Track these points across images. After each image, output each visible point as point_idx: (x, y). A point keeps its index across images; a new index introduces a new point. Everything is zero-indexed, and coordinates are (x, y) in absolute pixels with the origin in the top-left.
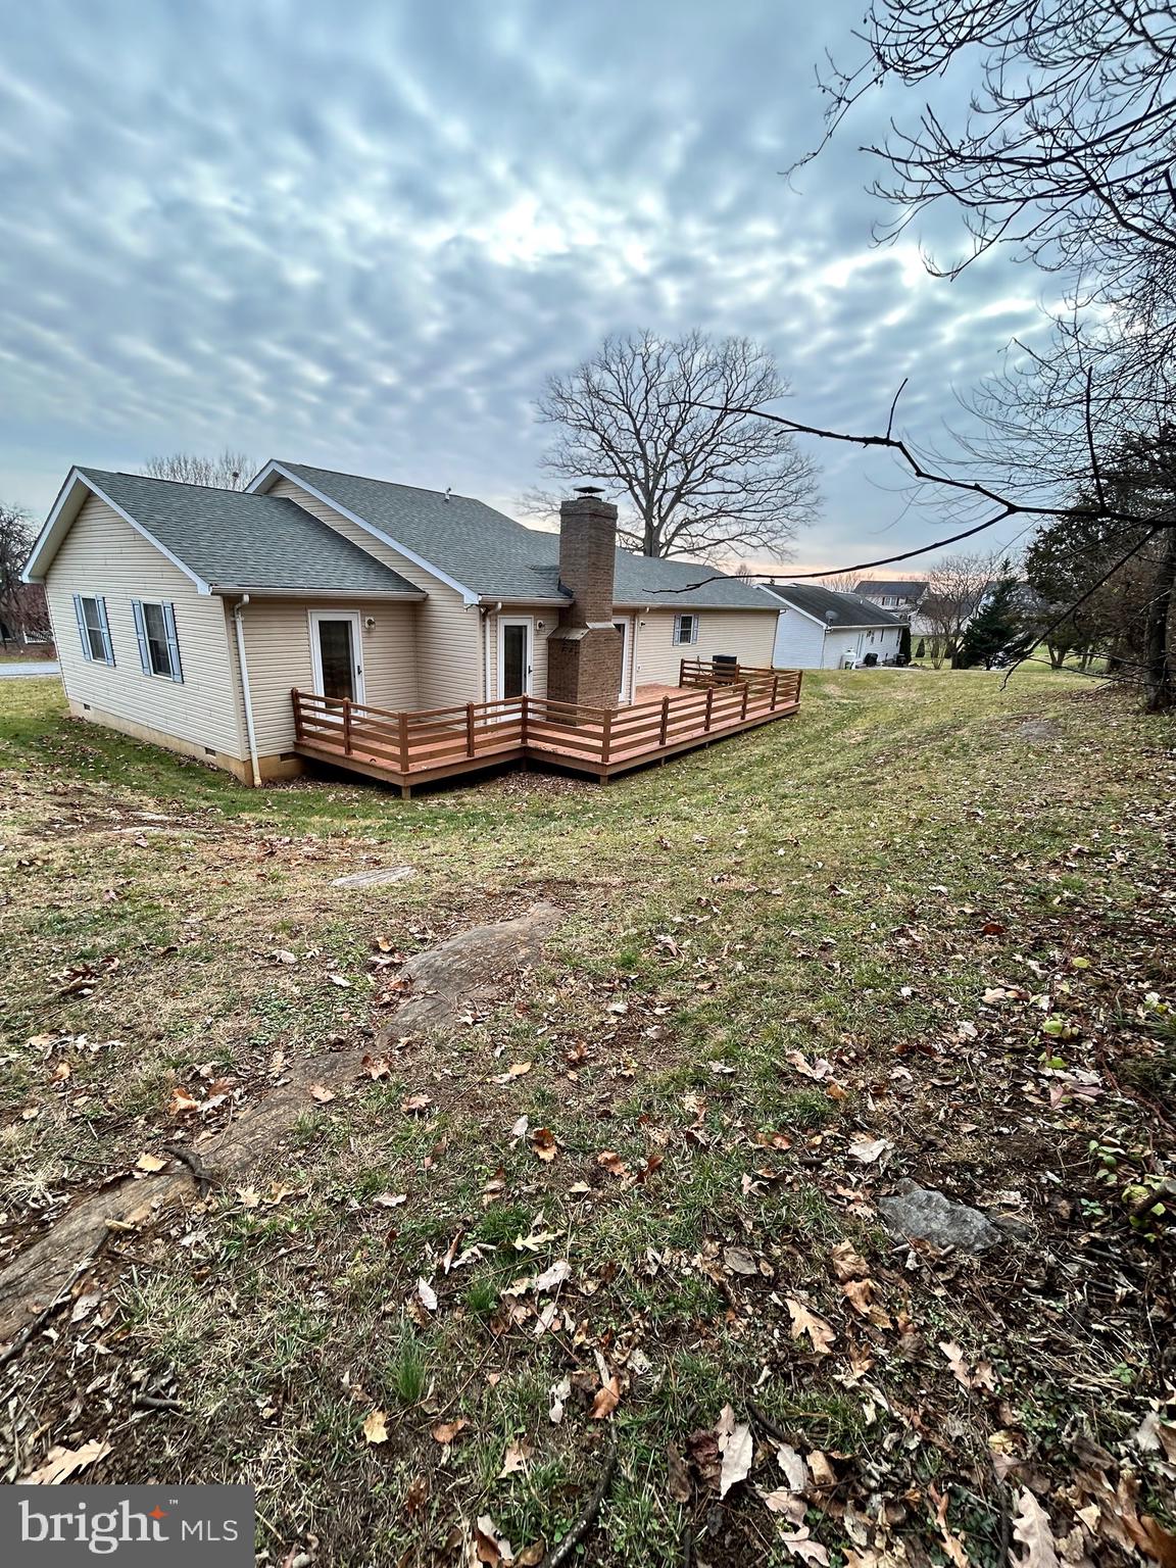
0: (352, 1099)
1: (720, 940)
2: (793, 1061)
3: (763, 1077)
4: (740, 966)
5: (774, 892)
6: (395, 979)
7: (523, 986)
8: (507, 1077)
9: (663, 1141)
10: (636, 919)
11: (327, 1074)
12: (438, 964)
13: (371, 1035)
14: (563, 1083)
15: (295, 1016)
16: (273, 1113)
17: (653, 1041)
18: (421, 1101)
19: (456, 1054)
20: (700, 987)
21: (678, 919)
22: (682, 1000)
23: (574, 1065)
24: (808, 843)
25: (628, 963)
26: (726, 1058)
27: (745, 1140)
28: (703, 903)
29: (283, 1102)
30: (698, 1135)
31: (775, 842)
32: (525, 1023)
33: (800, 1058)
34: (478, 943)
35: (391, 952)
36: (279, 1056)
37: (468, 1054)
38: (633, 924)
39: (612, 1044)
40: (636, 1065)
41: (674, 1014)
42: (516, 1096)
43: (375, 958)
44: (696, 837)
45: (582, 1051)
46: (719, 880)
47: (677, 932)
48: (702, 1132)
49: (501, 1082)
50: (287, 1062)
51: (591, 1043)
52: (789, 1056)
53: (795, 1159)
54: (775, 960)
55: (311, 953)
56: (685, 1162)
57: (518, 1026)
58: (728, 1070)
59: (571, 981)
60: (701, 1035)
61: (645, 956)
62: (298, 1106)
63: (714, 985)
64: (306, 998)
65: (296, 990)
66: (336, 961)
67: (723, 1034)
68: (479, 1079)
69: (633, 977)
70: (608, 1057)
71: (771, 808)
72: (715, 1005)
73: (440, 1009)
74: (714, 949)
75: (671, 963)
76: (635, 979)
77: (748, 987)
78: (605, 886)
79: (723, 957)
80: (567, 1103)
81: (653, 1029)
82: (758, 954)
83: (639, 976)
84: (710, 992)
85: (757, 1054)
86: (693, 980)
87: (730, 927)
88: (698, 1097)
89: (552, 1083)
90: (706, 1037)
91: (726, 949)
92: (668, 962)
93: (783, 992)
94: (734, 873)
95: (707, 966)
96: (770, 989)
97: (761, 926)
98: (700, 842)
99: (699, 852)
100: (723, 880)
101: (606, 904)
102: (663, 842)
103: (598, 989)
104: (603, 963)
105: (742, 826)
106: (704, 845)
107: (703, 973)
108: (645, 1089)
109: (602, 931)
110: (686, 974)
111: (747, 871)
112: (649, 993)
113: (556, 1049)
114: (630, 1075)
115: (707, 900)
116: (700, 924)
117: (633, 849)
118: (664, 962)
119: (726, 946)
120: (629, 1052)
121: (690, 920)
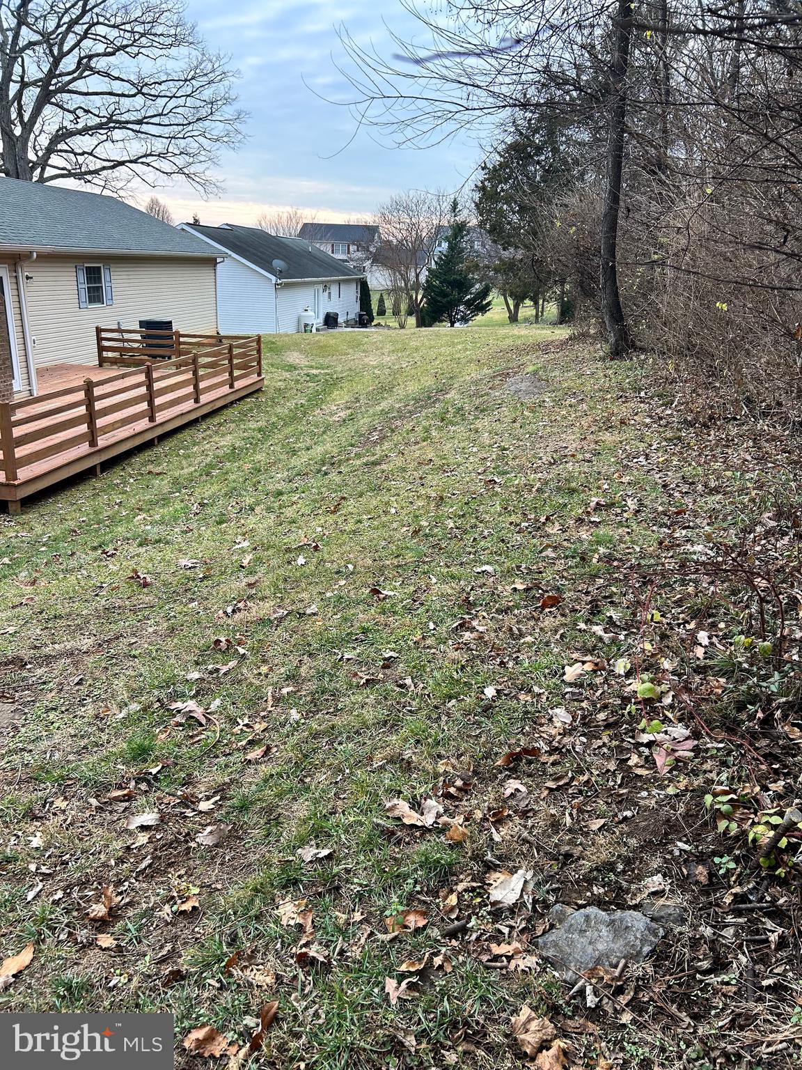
1: (259, 688)
2: (397, 813)
3: (368, 846)
4: (295, 715)
5: (309, 611)
9: (270, 980)
10: (133, 690)
14: (93, 955)
17: (209, 849)
20: (251, 756)
21: (195, 675)
22: (232, 781)
23: (102, 925)
24: (328, 544)
25: (141, 754)
26: (317, 837)
27: (372, 934)
28: (223, 645)
30: (313, 951)
31: (288, 550)
33: (403, 807)
38: (132, 698)
39: (149, 875)
40: (197, 891)
41: (229, 803)
44: (184, 562)
45: (110, 899)
46: (234, 611)
47: (198, 693)
48: (315, 947)
51: (119, 883)
52: (391, 809)
53: (435, 933)
54: (335, 694)
56: (307, 995)
58: (325, 852)
59: (60, 803)
60: (274, 819)
61: (163, 736)
63: (269, 749)
67: (301, 809)
69: (154, 771)
70: (152, 894)
71: (269, 509)
72: (279, 775)
74: (254, 703)
75: (203, 736)
76: (159, 772)
77: (314, 738)
78: (72, 654)
79: (269, 709)
80: (111, 984)
81: (206, 833)
82: (313, 694)
83: (163, 767)
84: (266, 759)
85: (352, 819)
86: (238, 750)
87: (266, 667)
88: (296, 903)
89: (76, 964)
90: (281, 819)
91: (270, 698)
92: (197, 735)
93: (357, 733)
94: (250, 597)
95: (252, 727)
96: (341, 733)
97: (305, 657)
98: (190, 568)
99: (193, 580)
100: (240, 610)
101: (81, 679)
102: (139, 577)
103: (106, 802)
104: (103, 764)
105: (240, 537)
106: (197, 570)
107: (250, 738)
108: (221, 919)
109: (86, 720)
110: (227, 745)
111: (267, 593)
112: (183, 785)
113: (68, 912)
114: (194, 908)
115: (226, 640)
116: (225, 674)
117: (97, 595)
118: (192, 737)
119: (269, 694)
120: (180, 877)
121: (211, 673)
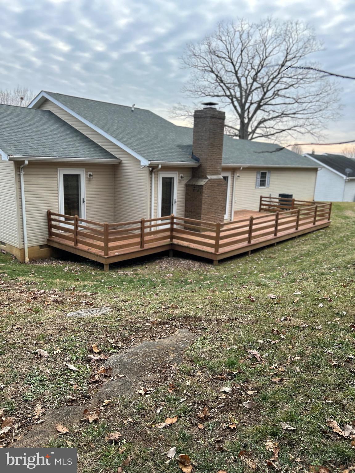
0: (78, 433)
1: (285, 354)
2: (331, 425)
3: (312, 433)
4: (297, 369)
5: (317, 328)
6: (102, 368)
7: (172, 375)
8: (163, 425)
9: (254, 467)
10: (236, 340)
11: (65, 418)
12: (125, 360)
13: (89, 398)
14: (196, 429)
15: (48, 385)
16: (35, 438)
17: (246, 409)
18: (117, 435)
19: (135, 410)
20: (274, 380)
21: (261, 341)
22: (263, 387)
23: (201, 420)
24: (337, 300)
25: (232, 365)
26: (291, 421)
27: (302, 469)
28: (275, 332)
29: (41, 432)
30: (275, 465)
31: (317, 299)
32: (174, 396)
33: (335, 424)
34: (147, 349)
35: (99, 353)
36: (39, 407)
37: (142, 411)
38: (234, 343)
39: (223, 410)
40: (237, 423)
41: (259, 395)
42: (169, 436)
43: (91, 356)
44: (271, 295)
45: (206, 413)
46: (284, 320)
47: (260, 349)
48: (276, 463)
49: (161, 427)
50: (43, 410)
51: (211, 408)
52: (328, 422)
54: (318, 366)
55: (56, 352)
57: (170, 397)
58: (292, 428)
59: (199, 373)
60: (275, 407)
61: (242, 361)
62: (48, 435)
63: (282, 380)
64: (54, 376)
65: (48, 371)
66: (70, 356)
67: (288, 407)
68: (148, 424)
70: (221, 417)
71: (314, 280)
72: (283, 391)
73: (126, 386)
74: (282, 359)
75: (257, 366)
76: (236, 374)
77: (303, 381)
78: (218, 321)
79: (287, 364)
80: (198, 442)
81: (247, 403)
82: (308, 363)
83: (238, 372)
84: (280, 383)
85: (309, 420)
86: (270, 376)
87: (291, 346)
88: (274, 443)
89: (189, 429)
90: (278, 408)
91: (289, 359)
92: (255, 365)
93: (323, 385)
94: (293, 316)
95: (278, 368)
96: (316, 383)
97: (310, 347)
98: (272, 298)
99: (272, 304)
100: (287, 320)
101: (219, 331)
102: (251, 297)
103: (215, 379)
104: (217, 364)
105: (297, 290)
106: (275, 300)
107: (276, 372)
108: (243, 437)
109: (216, 346)
110: (266, 372)
111: (301, 315)
112: (244, 382)
113: (191, 411)
114: (234, 428)
115: (277, 331)
116: (273, 344)
117: (234, 301)
118: (253, 365)
119: (289, 357)
120: (233, 415)
121: (268, 342)
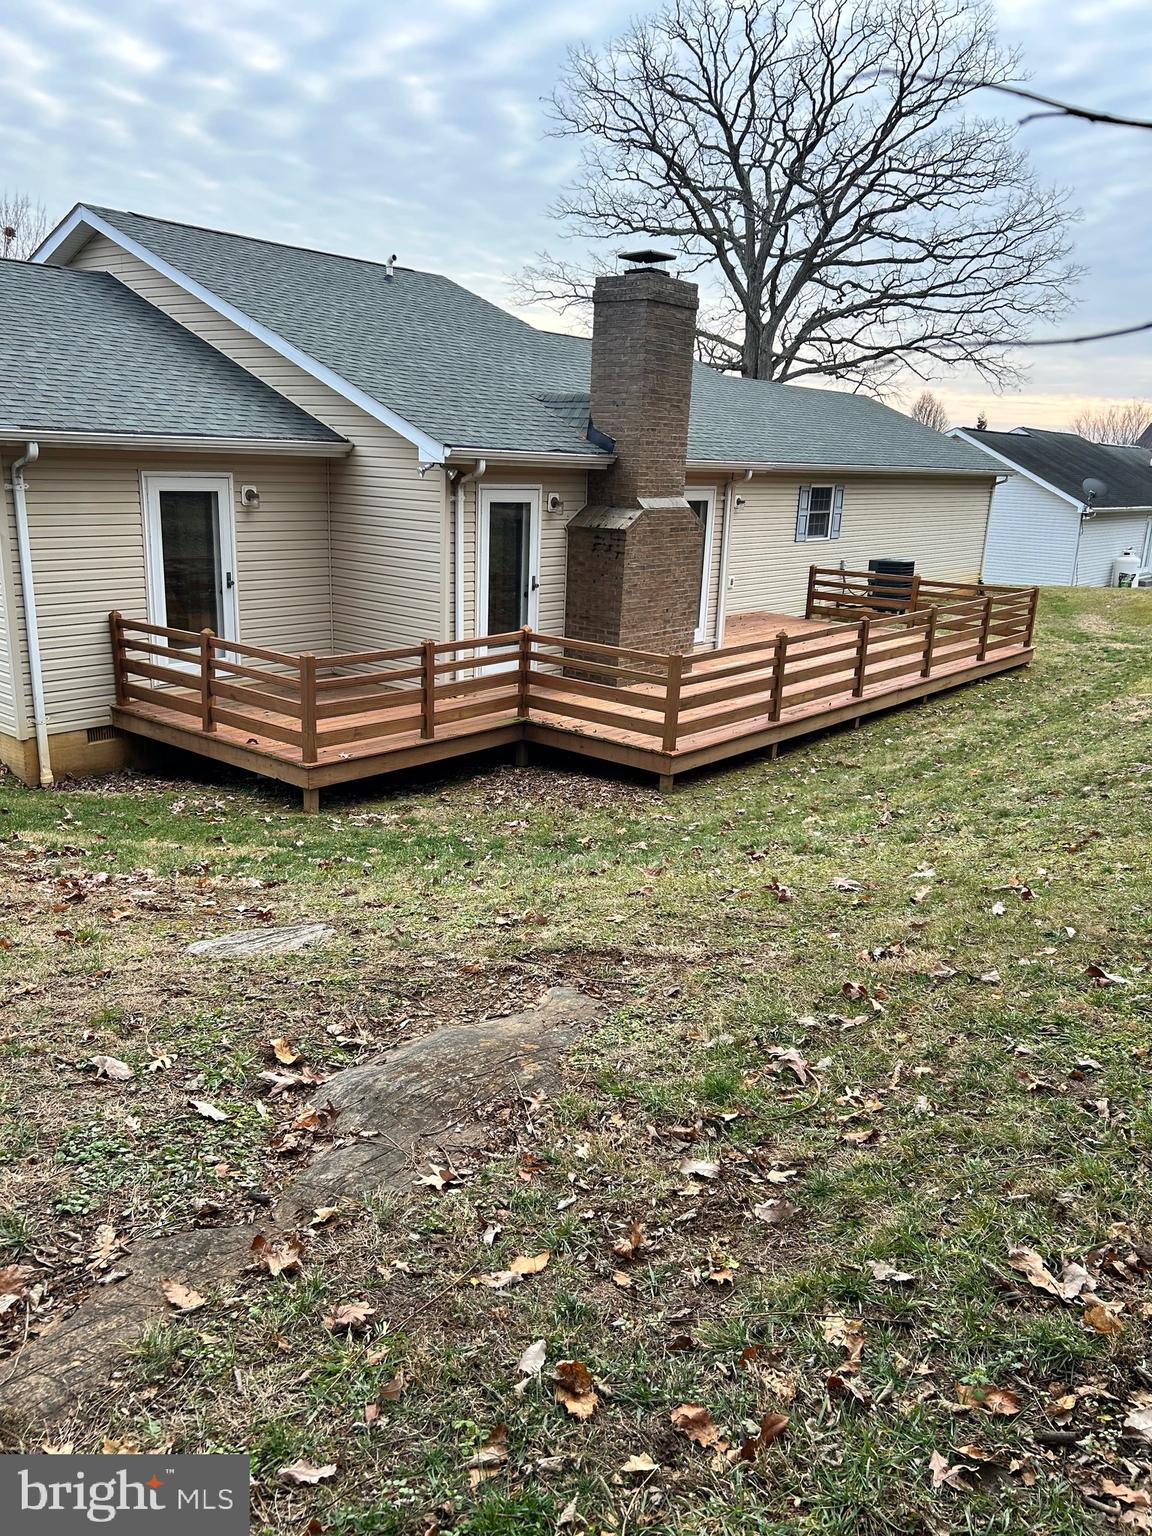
0: (235, 1307)
1: (885, 1058)
2: (1023, 1266)
3: (966, 1291)
4: (922, 1103)
5: (985, 978)
6: (306, 1111)
7: (530, 1128)
8: (505, 1277)
9: (788, 1392)
10: (732, 1019)
11: (192, 1265)
12: (379, 1085)
13: (266, 1202)
14: (607, 1289)
15: (134, 1167)
16: (100, 1327)
17: (764, 1226)
18: (358, 1311)
19: (415, 1237)
20: (849, 1136)
21: (809, 1020)
22: (817, 1159)
23: (625, 1261)
24: (1048, 893)
25: (718, 1093)
26: (899, 1256)
27: (934, 1396)
28: (855, 992)
29: (116, 1309)
30: (850, 1384)
31: (986, 892)
32: (537, 1189)
33: (1034, 1261)
34: (451, 1053)
35: (296, 1066)
36: (106, 1233)
37: (438, 1238)
38: (727, 1028)
39: (691, 1229)
40: (736, 1265)
41: (804, 1182)
42: (524, 1309)
43: (269, 1075)
44: (839, 881)
45: (639, 1240)
46: (883, 955)
47: (806, 1044)
48: (854, 1381)
49: (497, 1285)
50: (122, 1242)
51: (654, 1226)
52: (1014, 1258)
53: (1027, 1432)
55: (158, 1063)
56: (827, 1429)
57: (524, 1194)
58: (903, 1277)
59: (617, 1120)
60: (852, 1216)
61: (750, 1082)
62: (141, 1317)
63: (875, 1136)
64: (151, 1137)
65: (134, 1123)
66: (201, 1077)
67: (893, 1217)
68: (457, 1277)
69: (728, 1117)
70: (685, 1250)
71: (979, 833)
72: (877, 1168)
73: (384, 1162)
74: (875, 1074)
75: (797, 1096)
76: (732, 1120)
77: (939, 1139)
78: (675, 960)
79: (892, 1087)
80: (615, 1324)
81: (765, 1206)
82: (955, 1084)
83: (739, 1116)
84: (868, 1146)
85: (955, 1251)
86: (836, 1125)
87: (904, 1035)
88: (849, 1321)
89: (586, 1289)
90: (862, 1221)
91: (896, 1074)
92: (790, 1093)
93: (1001, 1149)
94: (910, 943)
95: (861, 1103)
96: (978, 1143)
97: (962, 1036)
98: (846, 890)
99: (845, 906)
100: (891, 954)
101: (677, 991)
102: (777, 888)
103: (665, 1136)
104: (673, 1092)
105: (925, 863)
106: (854, 895)
107: (855, 1114)
108: (753, 1305)
109: (670, 1038)
110: (824, 1114)
111: (935, 941)
112: (757, 1145)
113: (592, 1234)
114: (726, 1281)
115: (860, 988)
116: (848, 1030)
117: (723, 900)
118: (784, 1093)
119: (897, 1069)
120: (722, 1244)
121: (830, 1023)
